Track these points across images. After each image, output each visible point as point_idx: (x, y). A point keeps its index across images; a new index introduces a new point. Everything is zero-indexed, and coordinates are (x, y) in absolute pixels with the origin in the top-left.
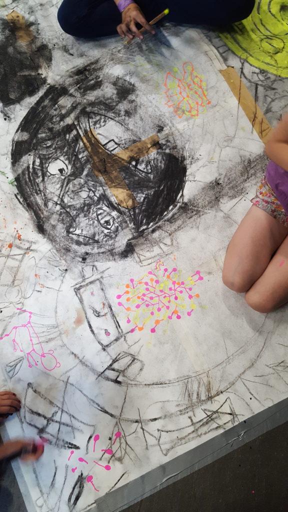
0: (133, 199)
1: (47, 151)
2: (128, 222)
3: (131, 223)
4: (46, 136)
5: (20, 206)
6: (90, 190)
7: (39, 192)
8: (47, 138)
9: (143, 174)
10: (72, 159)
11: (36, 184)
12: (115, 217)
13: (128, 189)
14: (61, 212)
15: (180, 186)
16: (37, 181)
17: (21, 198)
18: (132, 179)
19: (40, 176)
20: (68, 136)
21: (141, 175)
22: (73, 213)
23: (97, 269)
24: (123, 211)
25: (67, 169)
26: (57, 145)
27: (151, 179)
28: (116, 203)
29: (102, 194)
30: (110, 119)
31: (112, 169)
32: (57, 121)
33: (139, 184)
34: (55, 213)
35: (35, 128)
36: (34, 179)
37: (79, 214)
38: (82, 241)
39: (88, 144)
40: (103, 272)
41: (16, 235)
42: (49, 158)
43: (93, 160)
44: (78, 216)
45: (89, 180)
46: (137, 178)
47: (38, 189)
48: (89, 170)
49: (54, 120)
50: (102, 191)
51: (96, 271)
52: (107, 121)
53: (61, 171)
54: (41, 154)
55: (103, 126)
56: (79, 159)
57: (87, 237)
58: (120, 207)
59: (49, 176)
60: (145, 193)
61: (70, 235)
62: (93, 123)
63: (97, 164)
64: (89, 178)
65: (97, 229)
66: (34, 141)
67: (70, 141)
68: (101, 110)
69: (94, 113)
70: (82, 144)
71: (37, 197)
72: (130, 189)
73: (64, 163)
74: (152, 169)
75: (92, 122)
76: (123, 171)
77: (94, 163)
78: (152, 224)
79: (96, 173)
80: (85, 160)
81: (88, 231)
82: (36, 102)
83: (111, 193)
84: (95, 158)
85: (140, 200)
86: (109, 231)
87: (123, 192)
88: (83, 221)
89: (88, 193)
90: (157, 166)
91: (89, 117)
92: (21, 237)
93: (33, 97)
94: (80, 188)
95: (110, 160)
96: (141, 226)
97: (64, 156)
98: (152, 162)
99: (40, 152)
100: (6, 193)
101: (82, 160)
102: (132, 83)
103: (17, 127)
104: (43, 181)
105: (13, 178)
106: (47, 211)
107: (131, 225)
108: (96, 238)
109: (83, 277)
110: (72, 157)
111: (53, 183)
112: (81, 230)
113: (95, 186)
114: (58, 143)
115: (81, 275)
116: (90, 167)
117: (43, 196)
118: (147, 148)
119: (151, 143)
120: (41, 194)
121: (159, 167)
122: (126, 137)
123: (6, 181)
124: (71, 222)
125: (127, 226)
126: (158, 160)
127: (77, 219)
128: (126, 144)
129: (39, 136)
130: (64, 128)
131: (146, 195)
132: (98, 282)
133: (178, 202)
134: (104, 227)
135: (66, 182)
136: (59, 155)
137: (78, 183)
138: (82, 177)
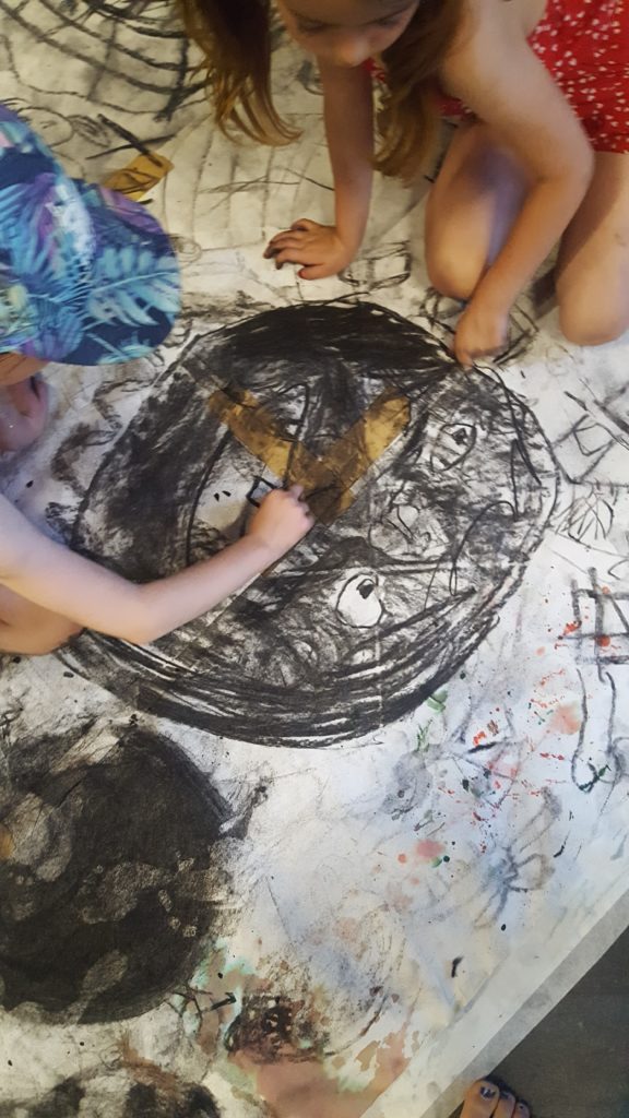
0: (384, 402)
2: (441, 393)
3: (443, 387)
4: (287, 663)
6: (392, 506)
7: (441, 624)
8: (292, 658)
9: (314, 399)
10: (326, 576)
11: (423, 637)
12: (439, 426)
13: (361, 422)
14: (471, 553)
15: (320, 310)
16: (413, 639)
18: (335, 420)
19: (399, 637)
20: (268, 608)
21: (316, 404)
22: (465, 522)
24: (419, 413)
25: (355, 577)
26: (300, 628)
27: (320, 379)
28: (405, 435)
29: (393, 475)
30: (195, 522)
31: (322, 473)
32: (236, 651)
33: (341, 401)
34: (479, 567)
35: (270, 702)
36: (412, 646)
37: (464, 507)
38: (526, 477)
40: (583, 404)
41: (570, 638)
42: (343, 633)
44: (468, 508)
45: (369, 517)
46: (328, 411)
47: (433, 629)
48: (343, 525)
49: (235, 659)
50: (387, 478)
51: (587, 421)
52: (201, 526)
53: (365, 591)
54: (339, 654)
55: (217, 531)
56: (320, 559)
57: (512, 470)
58: (412, 423)
59: (391, 615)
60: (359, 380)
61: (521, 509)
63: (321, 510)
64: (364, 517)
65: (483, 456)
66: (308, 688)
67: (280, 599)
68: (175, 552)
71: (454, 624)
72: (361, 417)
73: (343, 590)
74: (294, 383)
77: (320, 520)
78: (429, 342)
79: (344, 505)
80: (319, 543)
81: (497, 472)
82: (195, 729)
83: (383, 456)
85: (379, 386)
86: (478, 427)
87: (372, 430)
88: (476, 491)
89: (401, 507)
90: (284, 377)
92: (571, 622)
93: (181, 743)
94: (396, 527)
96: (442, 362)
97: (324, 596)
98: (276, 389)
99: (336, 659)
100: (473, 707)
101: (323, 550)
102: (81, 499)
103: (284, 750)
104: (406, 624)
105: (425, 703)
106: (482, 587)
107: (448, 384)
108: (507, 448)
109: (611, 444)
110: (322, 577)
111: (405, 600)
112: (500, 490)
113: (379, 499)
114: (295, 624)
115: (608, 449)
116: (333, 526)
117: (446, 609)
118: (246, 412)
119: (230, 408)
120: (442, 617)
121: (286, 370)
122: (231, 469)
123: (438, 719)
124: (488, 519)
125: (453, 392)
126: (269, 379)
127: (477, 507)
128: (249, 464)
129: (290, 680)
130: (249, 628)
131: (363, 376)
132: (609, 407)
133: (358, 303)
134: (474, 442)
135: (392, 568)
136: (326, 612)
137: (384, 539)
138: (365, 535)
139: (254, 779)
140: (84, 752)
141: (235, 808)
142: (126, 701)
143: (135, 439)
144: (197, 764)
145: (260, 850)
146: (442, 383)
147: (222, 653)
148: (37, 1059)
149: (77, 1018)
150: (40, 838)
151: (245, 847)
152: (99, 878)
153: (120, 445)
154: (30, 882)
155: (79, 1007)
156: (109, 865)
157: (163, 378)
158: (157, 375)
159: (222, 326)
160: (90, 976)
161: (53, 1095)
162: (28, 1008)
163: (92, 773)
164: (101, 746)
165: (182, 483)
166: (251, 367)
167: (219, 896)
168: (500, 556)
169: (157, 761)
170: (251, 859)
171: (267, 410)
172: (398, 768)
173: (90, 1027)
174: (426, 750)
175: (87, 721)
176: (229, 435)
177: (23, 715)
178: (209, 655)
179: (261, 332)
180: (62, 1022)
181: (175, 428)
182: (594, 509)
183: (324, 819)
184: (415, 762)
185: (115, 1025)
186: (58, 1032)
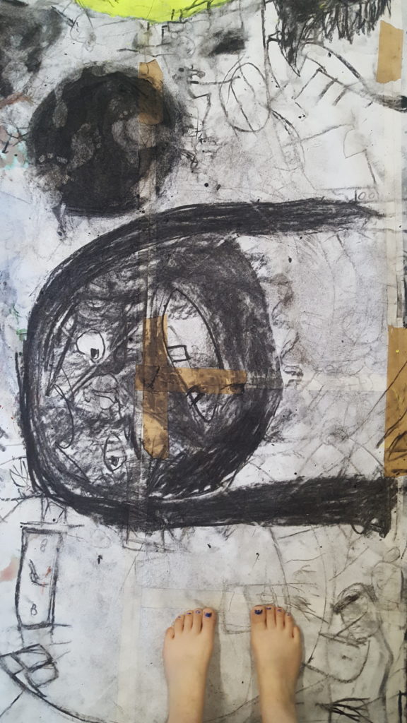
0: (165, 446)
1: (90, 314)
2: (141, 475)
3: (143, 478)
4: (99, 292)
5: (15, 374)
6: (117, 401)
7: (49, 368)
8: (100, 296)
9: (198, 418)
10: (116, 343)
11: (51, 355)
12: (129, 457)
13: (166, 427)
14: (63, 411)
15: (237, 465)
16: (55, 350)
17: (22, 362)
18: (178, 417)
19: (62, 346)
20: (129, 306)
21: (195, 417)
22: (77, 421)
23: (66, 517)
24: (143, 456)
25: (103, 354)
26: (108, 311)
27: (204, 431)
28: (140, 439)
29: (129, 415)
30: (197, 314)
31: (161, 387)
32: (126, 277)
33: (184, 429)
34: (54, 407)
35: (91, 270)
36: (53, 347)
37: (83, 428)
38: (68, 468)
39: (149, 334)
40: (71, 527)
42: (88, 326)
43: (144, 360)
44: (81, 429)
45: (122, 386)
46: (186, 419)
47: (50, 362)
48: (131, 372)
49: (123, 273)
50: (130, 412)
51: (63, 520)
52: (193, 314)
53: (94, 352)
54: (80, 316)
55: (184, 319)
56: (127, 349)
57: (77, 466)
58: (142, 448)
59: (74, 352)
60: (185, 446)
61: (57, 450)
62: (172, 308)
63: (146, 369)
64: (125, 384)
65: (96, 461)
66: (81, 290)
67: (128, 315)
68: (194, 293)
69: (182, 294)
70: (141, 329)
71: (43, 373)
72: (168, 430)
73: (104, 344)
74: (215, 417)
75: (171, 305)
76: (175, 398)
77: (143, 366)
78: (170, 495)
79: (138, 382)
80: (133, 355)
81: (83, 458)
82: (112, 230)
83: (141, 420)
84: (148, 359)
85: (174, 452)
86: (110, 473)
87: (157, 428)
88: (84, 441)
89: (112, 403)
90: (222, 417)
91: (172, 297)
93: (112, 220)
94: (106, 392)
95: (165, 374)
96: (155, 490)
97: (109, 333)
98: (220, 407)
99: (80, 312)
100: (5, 344)
101: (129, 353)
102: (258, 276)
103: (67, 256)
104: (63, 354)
105: (26, 328)
106: (45, 400)
107: (143, 482)
108: (88, 474)
109: (43, 518)
110: (119, 340)
111: (74, 364)
112: (75, 451)
113: (125, 399)
114: (111, 311)
115: (42, 514)
116: (134, 368)
117: (52, 376)
118: (224, 384)
119: (233, 379)
120: (51, 371)
121: (224, 421)
122: (205, 351)
123: (16, 327)
124: (69, 433)
125: (137, 480)
126: (228, 409)
127: (78, 433)
128: (199, 361)
129: (92, 286)
130: (129, 291)
131: (185, 450)
132: (58, 536)
133: (221, 485)
134: (106, 464)
135: (91, 372)
136: (102, 328)
137: (107, 382)
138: (116, 376)
139: (70, 234)
140: (149, 180)
141: (66, 217)
142: (152, 215)
143: (262, 325)
144: (98, 219)
145: (42, 211)
146: (146, 480)
147: (131, 270)
148: (57, 65)
149: (56, 91)
150: (133, 134)
151: (48, 207)
152: (95, 143)
153: (266, 317)
154: (121, 116)
155: (58, 95)
156: (96, 151)
157: (278, 365)
158: (282, 363)
159: (276, 415)
160: (65, 109)
161: (39, 60)
162: (77, 76)
163: (138, 176)
164: (145, 188)
165: (221, 325)
166: (242, 407)
167: (42, 181)
168: (49, 421)
169: (115, 204)
170: (42, 205)
171: (214, 394)
172: (15, 292)
173: (48, 93)
174: (10, 310)
175: (161, 192)
176: (221, 366)
177: (189, 170)
178: (135, 265)
179: (254, 428)
180: (60, 85)
181: (249, 347)
182: (25, 480)
183: (26, 246)
184: (10, 302)
185: (40, 102)
186: (58, 80)
